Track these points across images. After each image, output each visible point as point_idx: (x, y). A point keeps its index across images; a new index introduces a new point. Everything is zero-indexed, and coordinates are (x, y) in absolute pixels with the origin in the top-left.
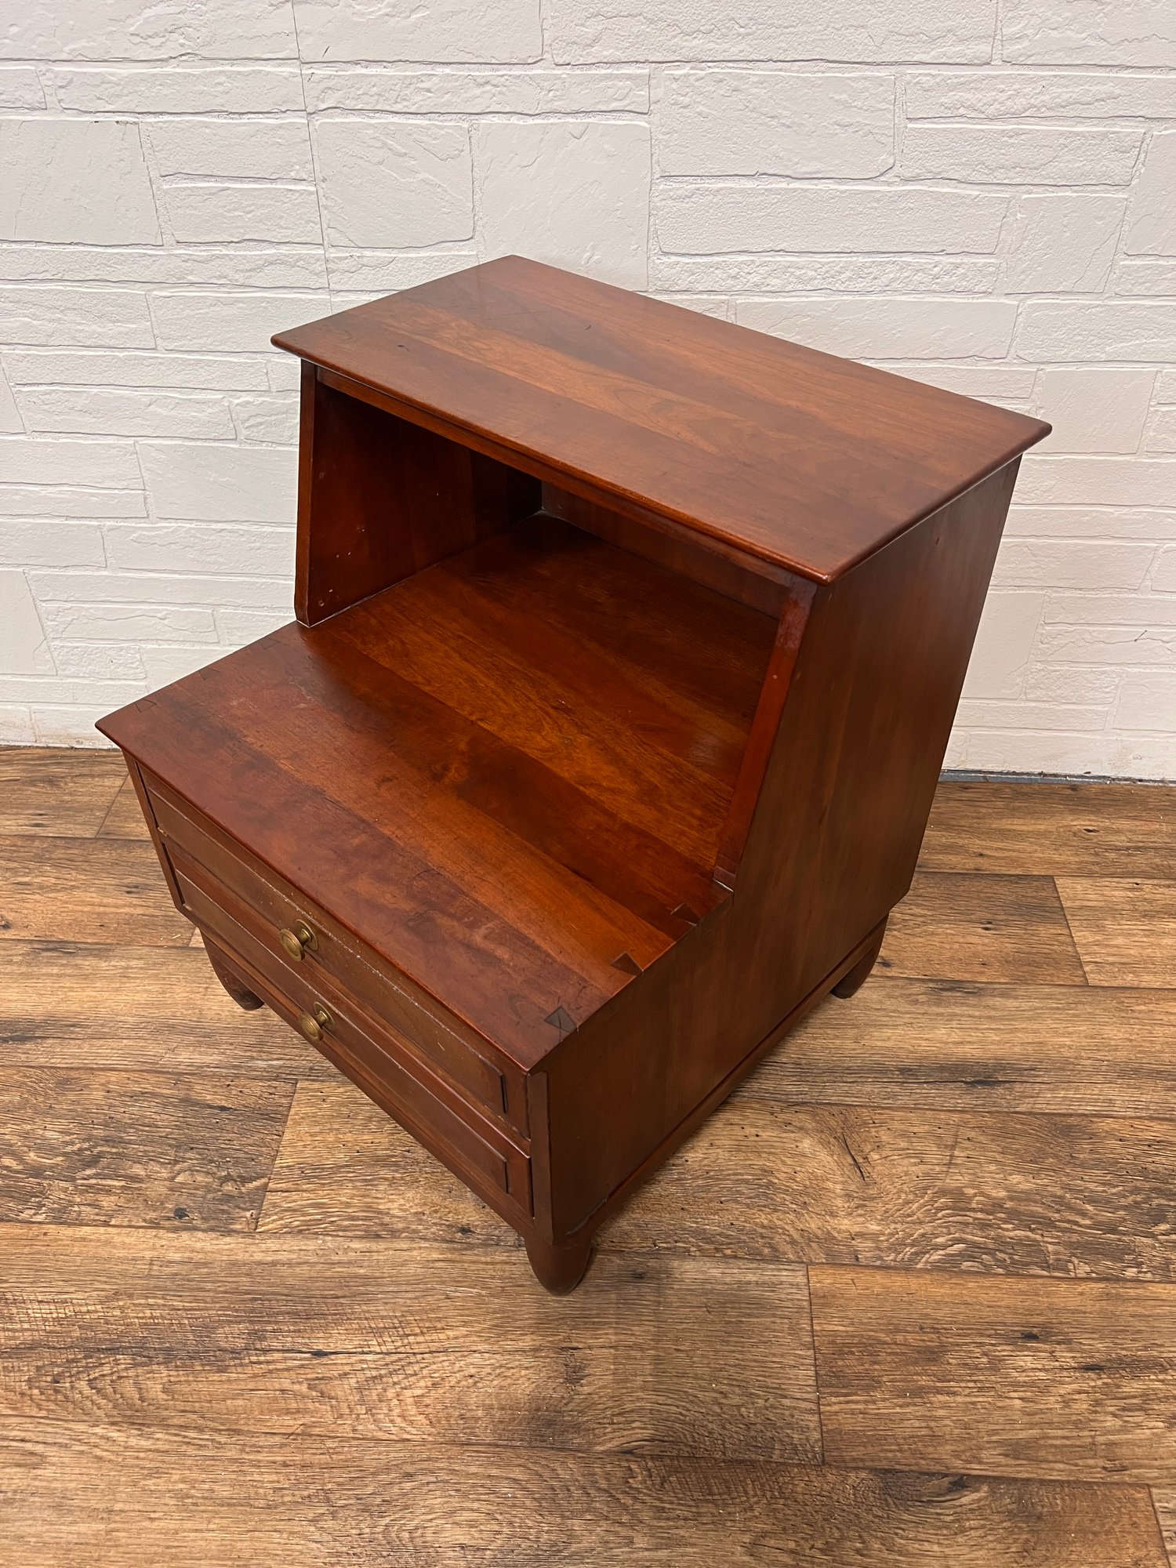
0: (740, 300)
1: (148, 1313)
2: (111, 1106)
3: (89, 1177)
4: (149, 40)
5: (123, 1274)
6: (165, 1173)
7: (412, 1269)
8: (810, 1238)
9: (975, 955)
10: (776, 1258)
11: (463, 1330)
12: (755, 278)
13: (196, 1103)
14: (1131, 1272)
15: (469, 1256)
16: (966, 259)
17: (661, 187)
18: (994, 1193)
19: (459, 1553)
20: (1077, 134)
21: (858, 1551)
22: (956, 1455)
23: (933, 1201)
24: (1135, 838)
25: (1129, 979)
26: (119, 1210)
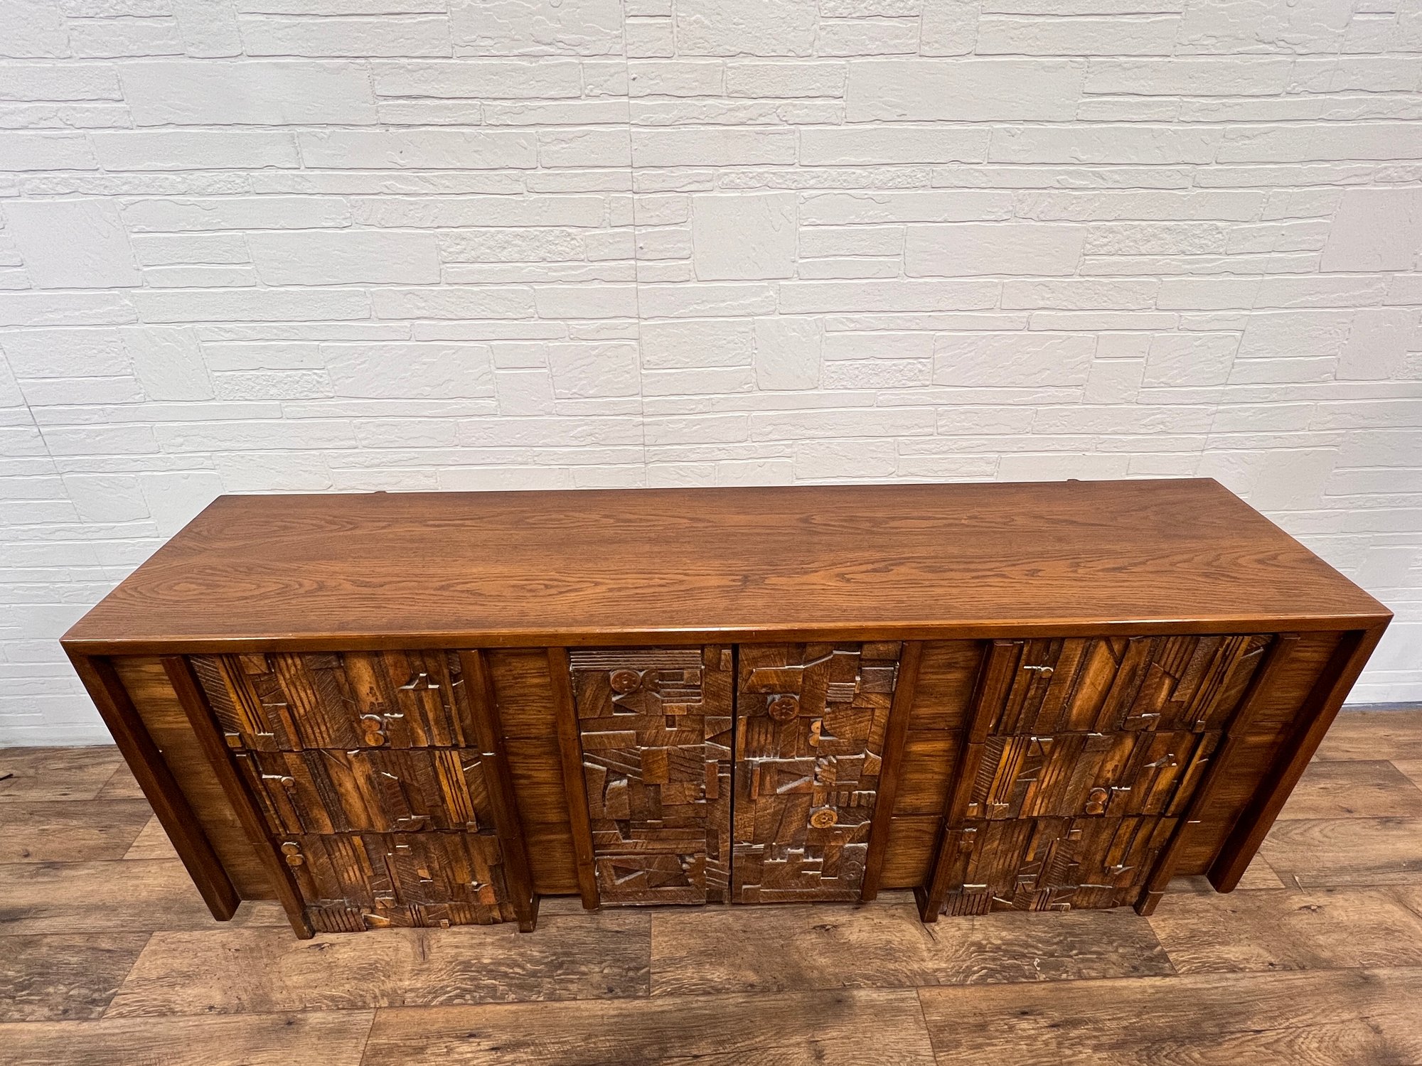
1: (608, 1044)
2: (561, 935)
3: (560, 975)
5: (590, 1025)
6: (597, 970)
7: (731, 1009)
11: (762, 1038)
13: (603, 931)
14: (1064, 976)
15: (757, 998)
23: (968, 949)
26: (580, 991)
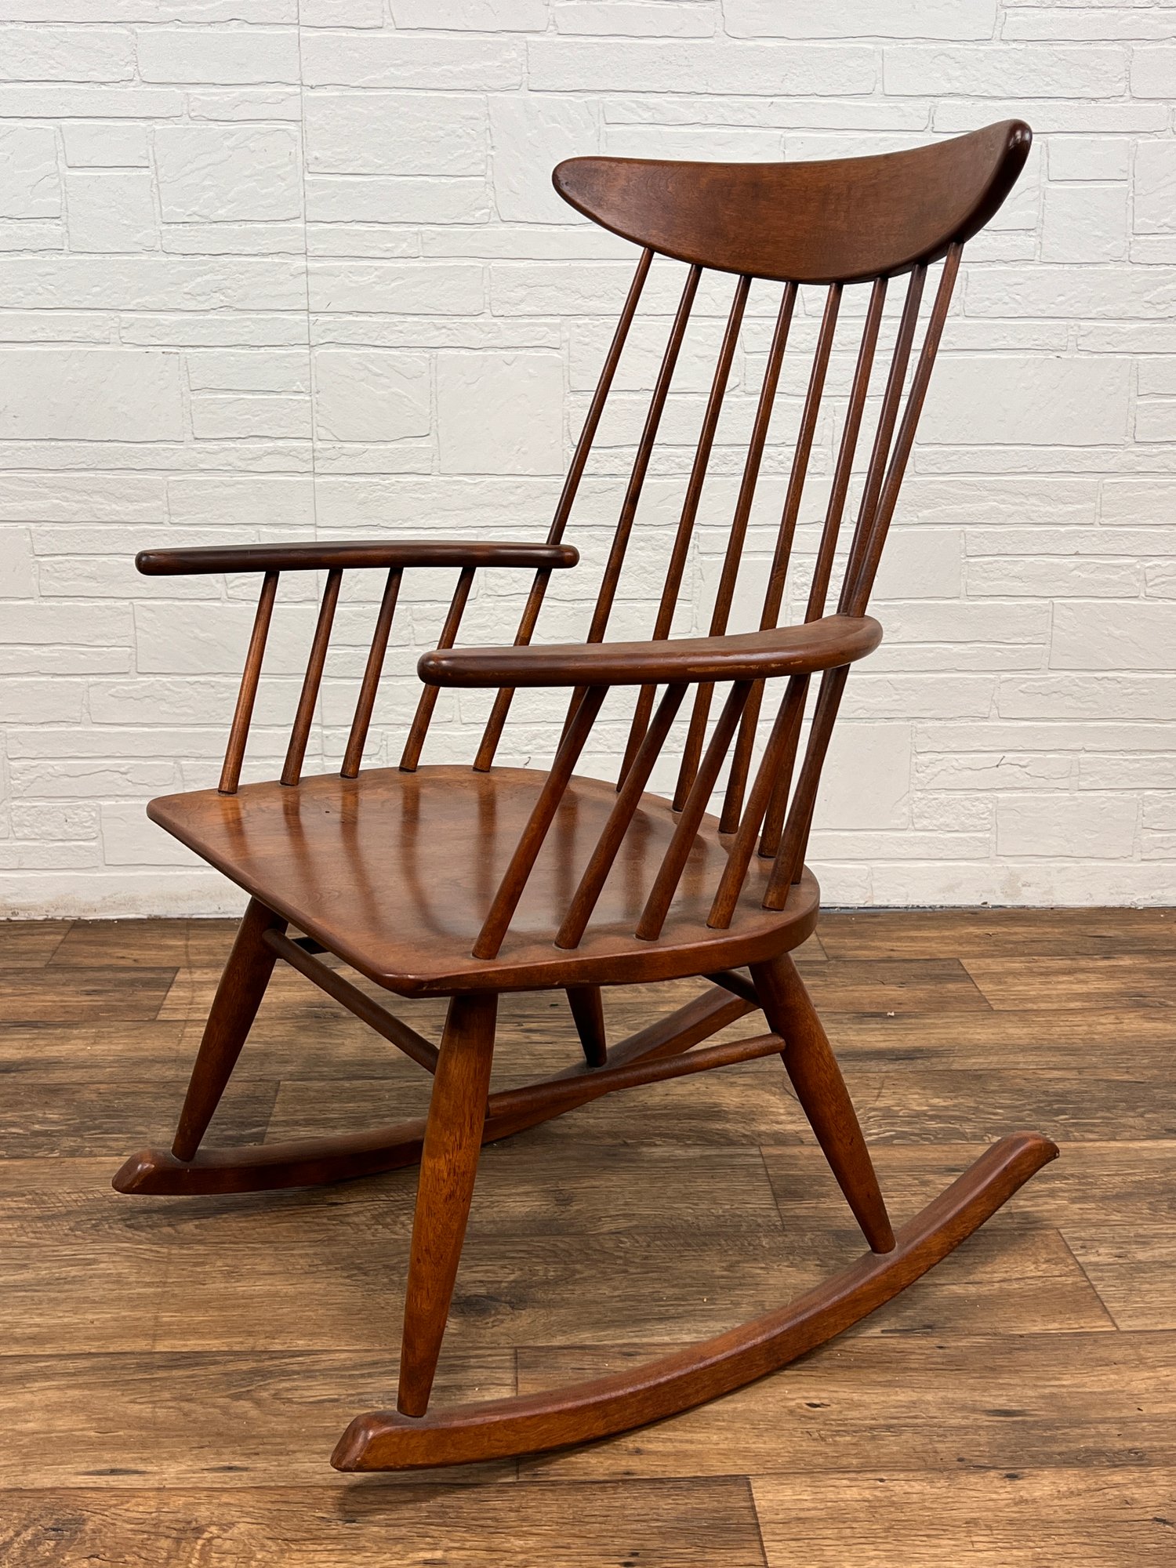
4: (199, 298)
8: (760, 1134)
9: (891, 1000)
10: (731, 1143)
18: (917, 1108)
23: (864, 1113)
24: (1029, 936)
25: (1030, 1006)
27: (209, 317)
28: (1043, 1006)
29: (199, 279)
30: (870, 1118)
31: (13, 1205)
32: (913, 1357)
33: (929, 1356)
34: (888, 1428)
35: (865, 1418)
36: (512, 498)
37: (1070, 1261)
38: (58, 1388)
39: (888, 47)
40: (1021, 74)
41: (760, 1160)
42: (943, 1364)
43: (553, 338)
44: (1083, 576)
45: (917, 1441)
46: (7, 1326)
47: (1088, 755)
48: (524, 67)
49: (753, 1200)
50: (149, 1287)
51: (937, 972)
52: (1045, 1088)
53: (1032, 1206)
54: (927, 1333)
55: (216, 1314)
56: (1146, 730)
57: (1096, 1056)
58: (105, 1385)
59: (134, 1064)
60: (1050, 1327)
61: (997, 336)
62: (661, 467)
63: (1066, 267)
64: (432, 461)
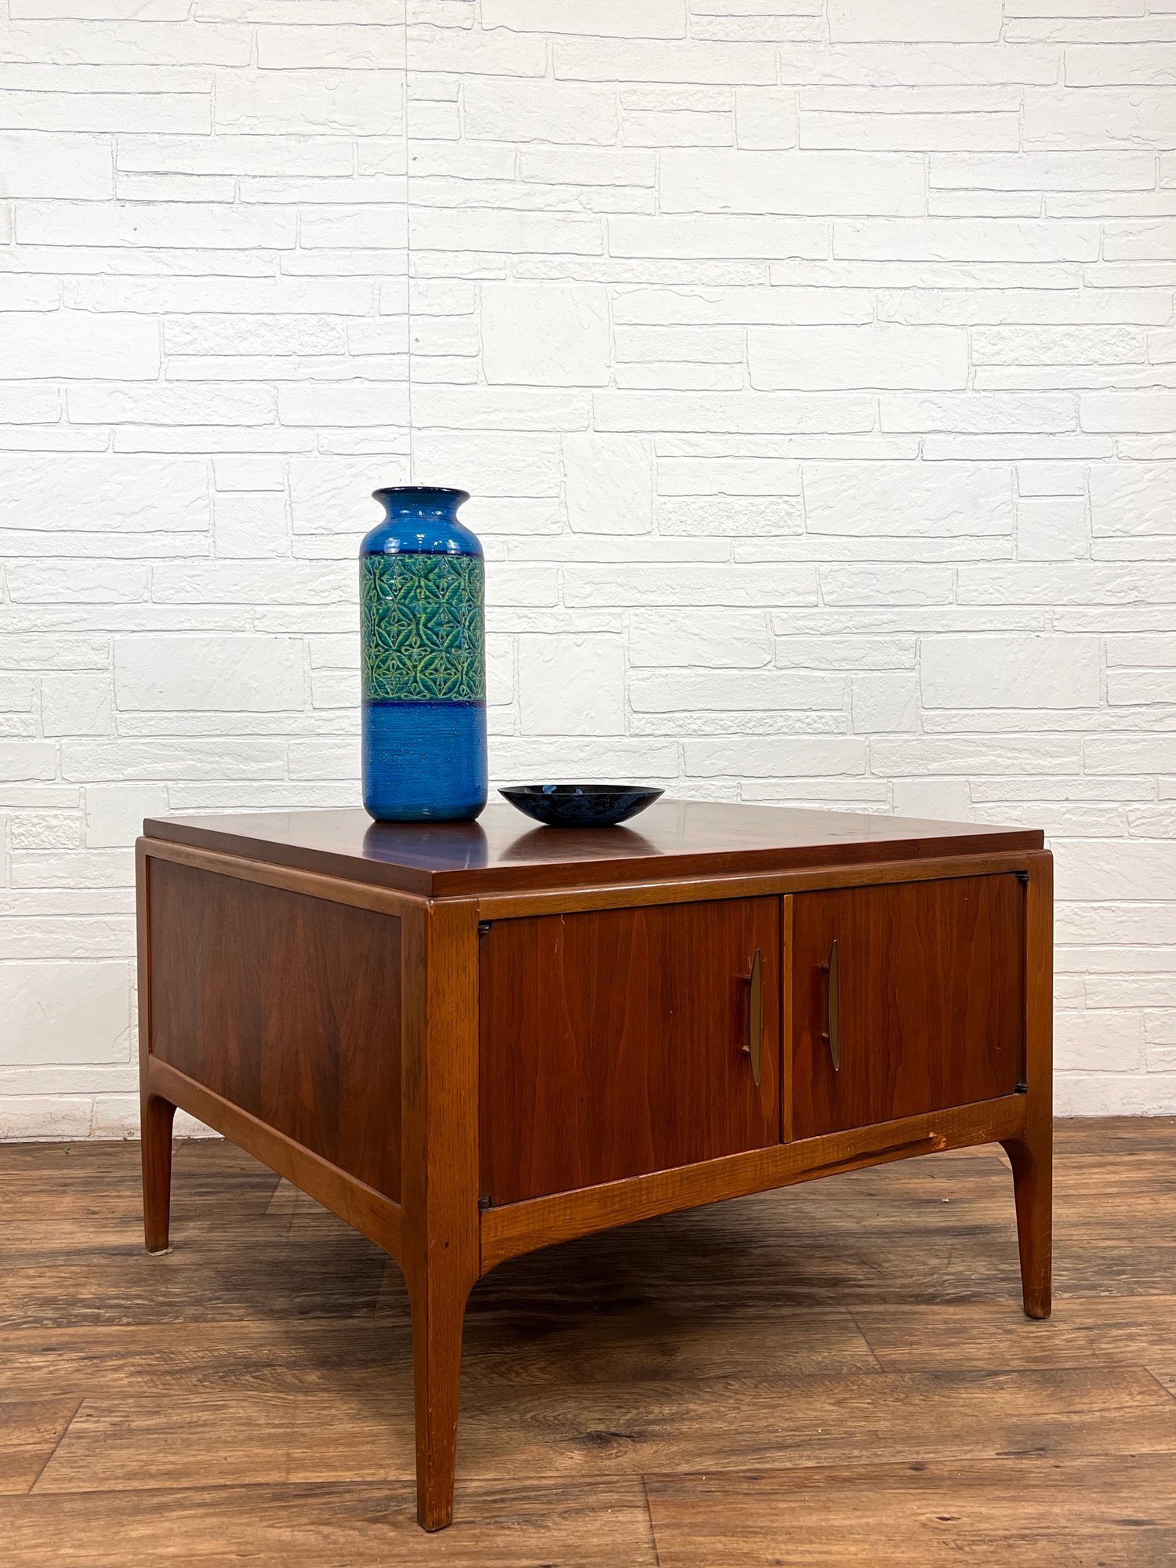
0: (685, 740)
3: (216, 1304)
4: (321, 594)
8: (844, 1295)
10: (819, 1303)
12: (695, 727)
16: (827, 714)
17: (631, 673)
19: (597, 1421)
20: (877, 641)
21: (923, 1400)
22: (990, 1364)
27: (330, 609)
28: (1083, 1192)
29: (322, 579)
30: (944, 1281)
31: (142, 1362)
32: (1032, 1475)
33: (1047, 1475)
34: (1023, 1537)
35: (998, 1529)
36: (582, 755)
37: (1163, 1393)
38: (196, 1516)
39: (884, 396)
40: (991, 415)
41: (848, 1317)
42: (1062, 1480)
43: (615, 625)
44: (1074, 818)
45: (1056, 1549)
46: (142, 1464)
47: (1091, 977)
48: (591, 415)
49: (849, 1349)
50: (279, 1428)
51: (980, 1168)
52: (1101, 1254)
53: (1113, 1348)
54: (1041, 1455)
55: (346, 1449)
56: (1140, 954)
57: (1142, 1229)
58: (241, 1513)
59: (248, 1248)
60: (1158, 1448)
61: (984, 620)
62: (707, 728)
63: (1039, 564)
64: (514, 725)
